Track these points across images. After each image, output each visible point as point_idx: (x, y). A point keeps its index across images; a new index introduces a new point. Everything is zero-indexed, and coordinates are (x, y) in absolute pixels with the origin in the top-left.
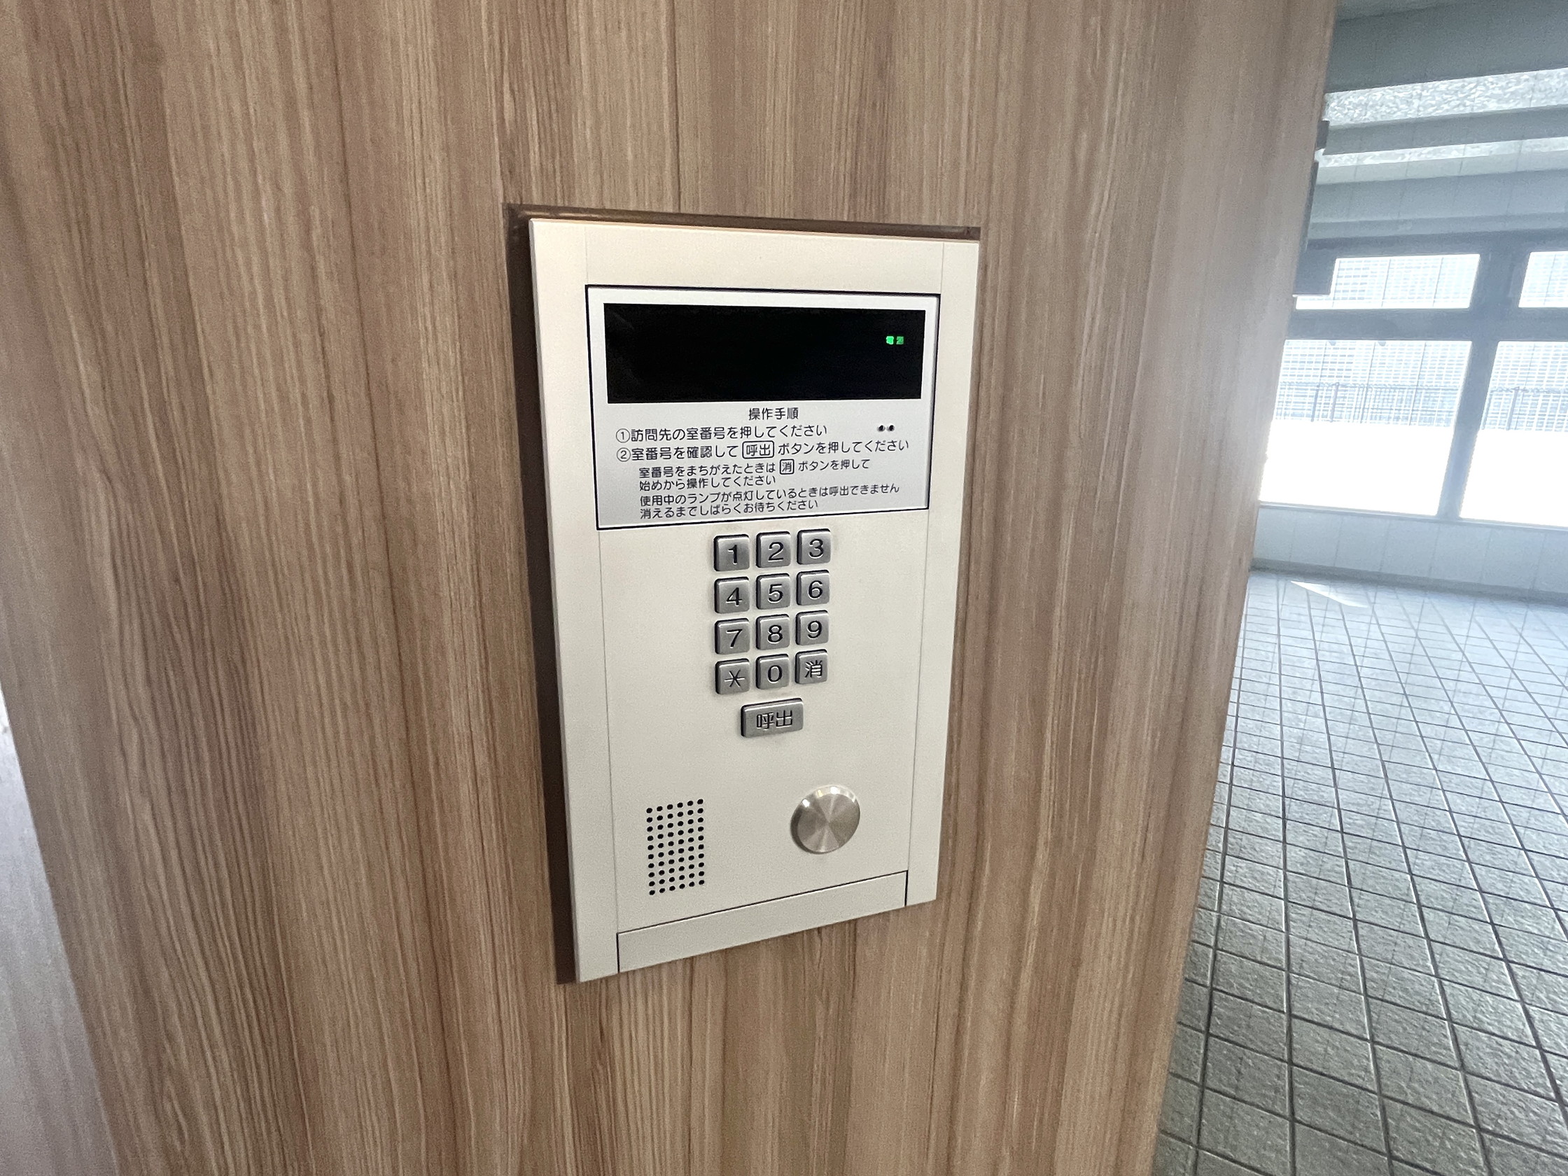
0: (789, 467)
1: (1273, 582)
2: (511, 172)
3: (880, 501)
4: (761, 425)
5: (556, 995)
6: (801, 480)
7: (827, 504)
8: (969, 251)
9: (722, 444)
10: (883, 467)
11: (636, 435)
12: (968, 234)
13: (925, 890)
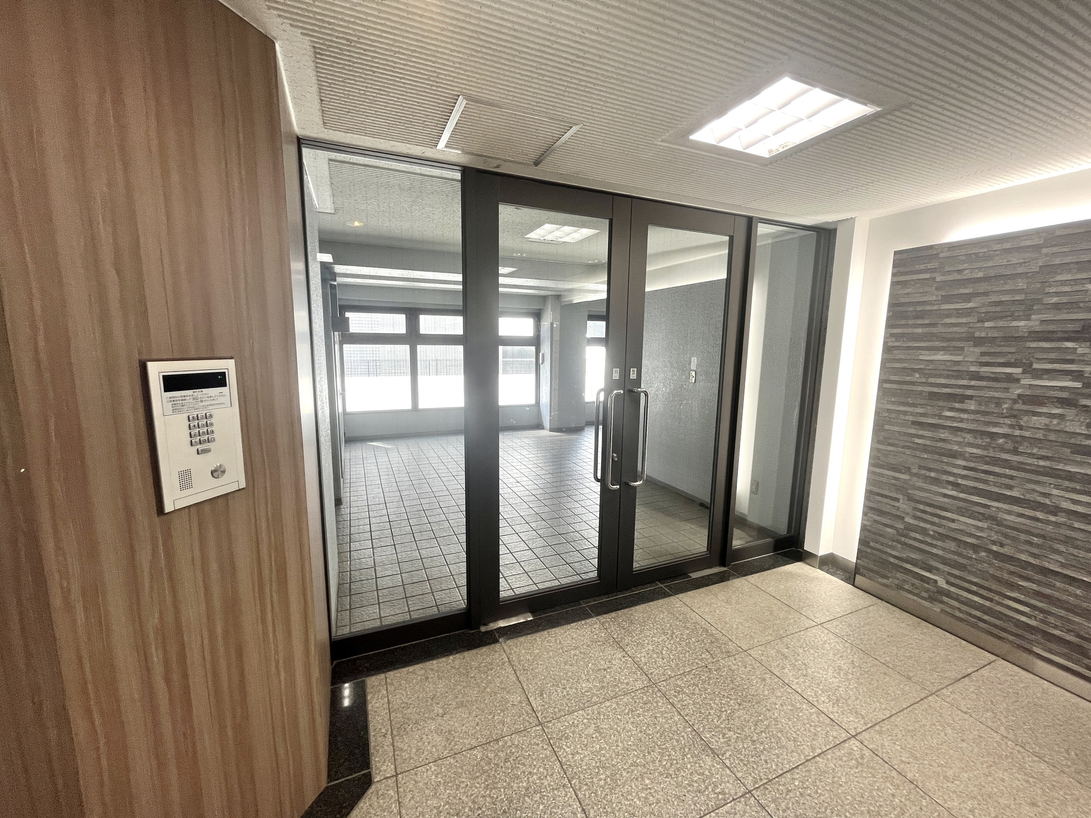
0: (202, 401)
1: (360, 445)
2: (140, 353)
3: (220, 406)
4: (195, 394)
5: (156, 519)
6: (205, 403)
7: (210, 408)
8: (233, 361)
9: (188, 398)
10: (221, 400)
11: (170, 398)
12: (232, 358)
13: (243, 485)
